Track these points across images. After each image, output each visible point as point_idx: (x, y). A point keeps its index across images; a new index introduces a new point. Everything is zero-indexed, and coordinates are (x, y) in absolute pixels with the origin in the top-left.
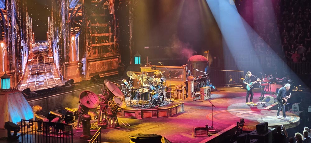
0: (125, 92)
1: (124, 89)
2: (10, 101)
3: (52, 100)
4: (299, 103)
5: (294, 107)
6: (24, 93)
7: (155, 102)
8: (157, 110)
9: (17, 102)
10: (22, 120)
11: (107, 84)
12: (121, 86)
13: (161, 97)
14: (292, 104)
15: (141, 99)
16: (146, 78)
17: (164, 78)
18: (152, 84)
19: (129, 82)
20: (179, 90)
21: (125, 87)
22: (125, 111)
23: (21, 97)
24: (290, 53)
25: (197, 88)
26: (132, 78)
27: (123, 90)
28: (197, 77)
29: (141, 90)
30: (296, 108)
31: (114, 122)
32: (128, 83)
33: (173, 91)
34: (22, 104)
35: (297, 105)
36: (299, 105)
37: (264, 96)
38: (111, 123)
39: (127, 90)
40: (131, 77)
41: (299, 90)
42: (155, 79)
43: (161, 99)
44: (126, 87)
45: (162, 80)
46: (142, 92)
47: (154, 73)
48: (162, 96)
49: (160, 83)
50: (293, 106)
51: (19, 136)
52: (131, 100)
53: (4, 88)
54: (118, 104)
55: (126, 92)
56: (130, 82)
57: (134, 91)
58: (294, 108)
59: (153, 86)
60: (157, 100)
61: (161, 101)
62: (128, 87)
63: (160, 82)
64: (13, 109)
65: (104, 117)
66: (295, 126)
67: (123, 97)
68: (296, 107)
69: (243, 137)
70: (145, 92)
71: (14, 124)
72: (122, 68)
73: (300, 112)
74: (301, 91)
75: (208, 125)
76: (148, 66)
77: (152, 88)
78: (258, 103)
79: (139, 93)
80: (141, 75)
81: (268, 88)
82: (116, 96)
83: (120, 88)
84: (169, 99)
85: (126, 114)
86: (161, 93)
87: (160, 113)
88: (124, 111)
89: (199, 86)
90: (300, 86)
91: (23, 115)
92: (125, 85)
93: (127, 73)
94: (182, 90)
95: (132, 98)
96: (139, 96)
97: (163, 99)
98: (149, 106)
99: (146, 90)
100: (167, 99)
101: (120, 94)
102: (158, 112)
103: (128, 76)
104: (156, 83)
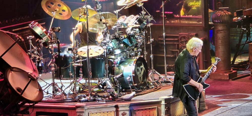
0: (38, 57)
1: (35, 48)
12: (27, 41)
13: (140, 69)
16: (95, 17)
17: (146, 14)
19: (47, 29)
21: (37, 44)
22: (40, 110)
25: (239, 45)
26: (58, 17)
27: (33, 52)
28: (239, 14)
32: (46, 32)
33: (173, 53)
42: (121, 20)
43: (141, 74)
44: (42, 44)
45: (140, 21)
46: (86, 55)
48: (142, 66)
49: (137, 30)
52: (56, 81)
55: (41, 58)
56: (53, 29)
59: (115, 38)
61: (140, 81)
62: (45, 44)
63: (135, 26)
67: (34, 70)
70: (95, 55)
77: (114, 44)
79: (78, 59)
82: (12, 66)
84: (162, 76)
86: (140, 58)
87: (137, 112)
88: (36, 111)
89: (244, 40)
92: (37, 36)
93: (44, 3)
96: (78, 67)
97: (146, 75)
99: (97, 51)
101: (23, 62)
103: (47, 11)
104: (123, 31)
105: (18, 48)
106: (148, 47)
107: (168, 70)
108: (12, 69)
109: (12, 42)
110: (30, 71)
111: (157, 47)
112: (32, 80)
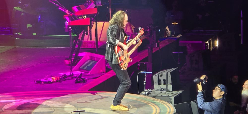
4: (173, 69)
5: (159, 81)
14: (153, 74)
30: (165, 82)
35: (167, 75)
36: (171, 73)
37: (80, 55)
41: (172, 34)
50: (155, 78)
58: (159, 84)
68: (164, 80)
73: (175, 92)
74: (178, 37)
78: (62, 74)
81: (89, 32)
90: (175, 23)
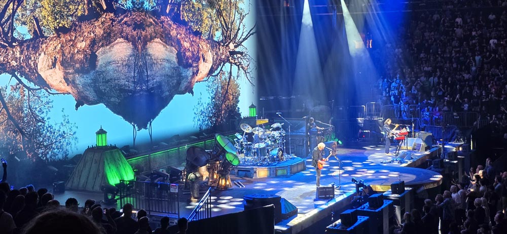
0: (239, 147)
2: (107, 160)
3: (154, 158)
6: (123, 151)
7: (273, 159)
8: (275, 168)
9: (115, 161)
10: (120, 181)
11: (218, 138)
12: (234, 141)
15: (258, 156)
16: (262, 131)
17: (283, 130)
18: (269, 138)
19: (243, 136)
20: (300, 145)
21: (238, 142)
22: (239, 169)
23: (119, 154)
24: (429, 101)
27: (237, 145)
29: (256, 146)
30: (437, 164)
31: (226, 182)
32: (242, 138)
34: (120, 163)
38: (223, 184)
39: (241, 145)
40: (246, 131)
42: (273, 133)
43: (280, 155)
44: (240, 142)
45: (280, 133)
46: (258, 147)
47: (272, 126)
48: (281, 152)
49: (279, 137)
51: (118, 199)
52: (246, 157)
53: (100, 145)
54: (231, 161)
56: (245, 136)
57: (249, 146)
59: (270, 140)
60: (275, 157)
61: (280, 158)
62: (242, 142)
63: (278, 135)
64: (110, 168)
65: (215, 177)
66: (436, 185)
67: (237, 153)
69: (376, 198)
70: (261, 147)
71: (112, 186)
72: (235, 121)
75: (334, 185)
76: (264, 119)
77: (269, 143)
79: (255, 148)
80: (257, 128)
83: (234, 143)
84: (289, 156)
85: (240, 172)
86: (280, 148)
87: (279, 170)
88: (237, 169)
91: (121, 176)
92: (238, 139)
93: (241, 125)
94: (303, 145)
95: (247, 155)
96: (255, 152)
97: (282, 155)
98: (266, 163)
99: (262, 145)
100: (286, 156)
101: (232, 150)
102: (276, 170)
103: (242, 129)
104: (273, 137)
105: (231, 144)
106: (283, 144)
107: (292, 153)
108: (228, 152)
109: (228, 141)
110: (235, 153)
111: (287, 144)
112: (236, 157)
